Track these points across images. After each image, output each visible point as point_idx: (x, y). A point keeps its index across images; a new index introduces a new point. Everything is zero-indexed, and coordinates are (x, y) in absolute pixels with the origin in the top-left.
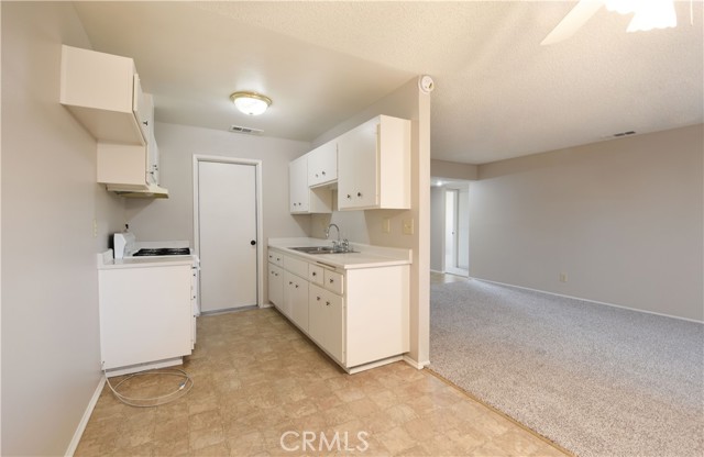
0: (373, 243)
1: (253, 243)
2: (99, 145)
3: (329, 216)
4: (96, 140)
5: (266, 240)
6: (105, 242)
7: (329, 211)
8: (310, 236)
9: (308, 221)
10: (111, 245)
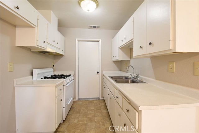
0: (157, 79)
1: (98, 73)
2: (17, 29)
3: (128, 61)
4: (15, 26)
5: (102, 71)
6: (29, 73)
7: (128, 59)
8: (121, 71)
9: (120, 64)
10: (32, 74)
